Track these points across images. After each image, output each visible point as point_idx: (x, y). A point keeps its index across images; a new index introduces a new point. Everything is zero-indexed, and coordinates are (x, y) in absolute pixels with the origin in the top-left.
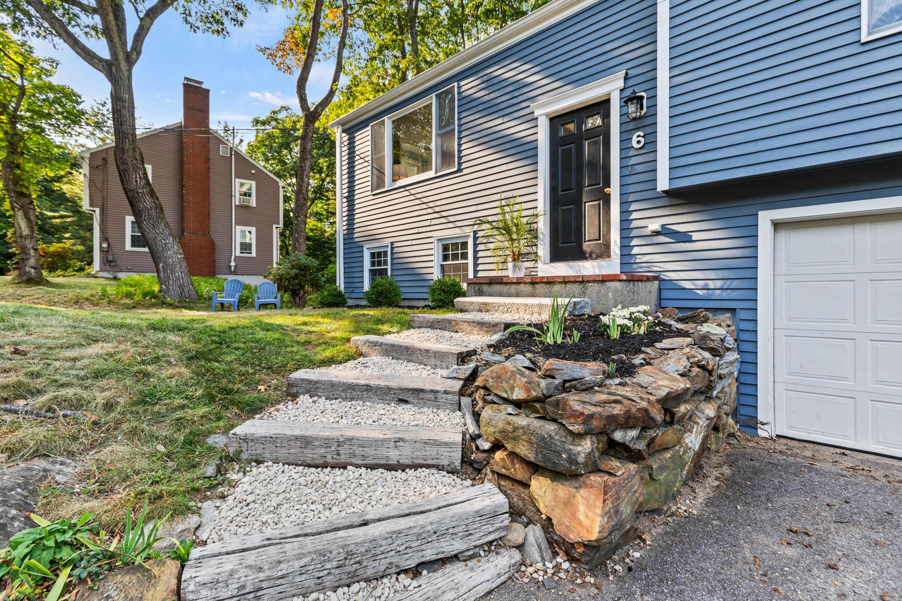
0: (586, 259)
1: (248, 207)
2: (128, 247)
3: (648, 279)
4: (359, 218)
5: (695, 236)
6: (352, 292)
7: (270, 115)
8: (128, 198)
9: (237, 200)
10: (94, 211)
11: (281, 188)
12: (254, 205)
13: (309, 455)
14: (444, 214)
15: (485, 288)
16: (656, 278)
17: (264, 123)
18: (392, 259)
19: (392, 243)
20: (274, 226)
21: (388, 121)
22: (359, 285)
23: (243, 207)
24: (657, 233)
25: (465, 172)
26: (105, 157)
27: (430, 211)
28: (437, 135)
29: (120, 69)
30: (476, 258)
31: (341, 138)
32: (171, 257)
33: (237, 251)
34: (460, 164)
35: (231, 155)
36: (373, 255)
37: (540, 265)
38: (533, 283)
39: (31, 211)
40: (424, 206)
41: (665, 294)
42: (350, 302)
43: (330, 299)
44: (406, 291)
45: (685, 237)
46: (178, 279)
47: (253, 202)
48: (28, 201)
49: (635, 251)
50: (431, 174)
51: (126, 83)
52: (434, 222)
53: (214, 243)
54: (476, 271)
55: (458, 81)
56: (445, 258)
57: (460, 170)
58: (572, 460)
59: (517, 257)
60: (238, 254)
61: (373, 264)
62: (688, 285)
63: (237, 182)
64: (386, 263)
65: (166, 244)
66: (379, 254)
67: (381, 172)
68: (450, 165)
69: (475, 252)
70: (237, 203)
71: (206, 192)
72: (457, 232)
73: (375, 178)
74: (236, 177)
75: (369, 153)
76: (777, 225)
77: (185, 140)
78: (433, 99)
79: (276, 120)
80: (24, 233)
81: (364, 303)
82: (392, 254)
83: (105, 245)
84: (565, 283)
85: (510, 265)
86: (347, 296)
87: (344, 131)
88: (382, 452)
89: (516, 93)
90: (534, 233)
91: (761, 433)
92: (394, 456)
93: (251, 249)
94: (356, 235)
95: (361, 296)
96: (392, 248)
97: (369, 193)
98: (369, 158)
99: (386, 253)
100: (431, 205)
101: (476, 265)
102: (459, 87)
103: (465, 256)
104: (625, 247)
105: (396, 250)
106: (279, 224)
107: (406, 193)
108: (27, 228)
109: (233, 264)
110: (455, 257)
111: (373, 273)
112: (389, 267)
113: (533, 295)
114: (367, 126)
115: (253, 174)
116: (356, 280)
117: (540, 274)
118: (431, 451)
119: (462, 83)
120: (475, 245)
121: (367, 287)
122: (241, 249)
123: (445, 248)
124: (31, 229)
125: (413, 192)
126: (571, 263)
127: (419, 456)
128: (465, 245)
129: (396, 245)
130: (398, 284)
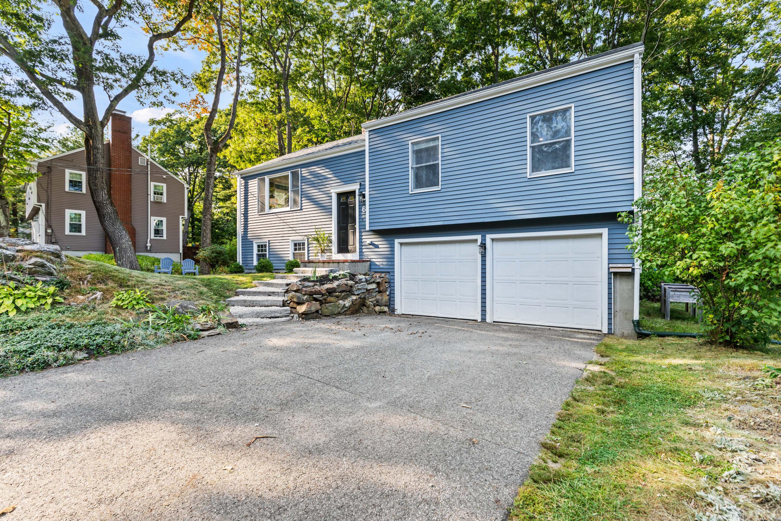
0: (349, 252)
1: (160, 203)
2: (67, 232)
3: (367, 261)
4: (250, 226)
5: (380, 246)
6: (247, 266)
7: (165, 116)
8: (96, 206)
9: (152, 198)
10: (41, 206)
11: (186, 189)
12: (165, 201)
13: (246, 304)
14: (294, 229)
15: (307, 264)
16: (369, 261)
17: (159, 123)
18: (269, 249)
19: (269, 241)
20: (181, 217)
21: (267, 179)
22: (251, 262)
23: (157, 203)
24: (370, 244)
25: (304, 210)
26: (49, 165)
27: (288, 226)
28: (291, 191)
29: (97, 130)
30: (308, 250)
31: (240, 181)
32: (124, 243)
33: (152, 235)
34: (301, 206)
35: (147, 164)
36: (259, 246)
37: (333, 254)
38: (323, 263)
39: (7, 209)
40: (285, 224)
41: (372, 267)
42: (246, 271)
43: (235, 269)
44: (276, 265)
45: (377, 246)
46: (129, 257)
47: (164, 199)
48: (5, 202)
49: (364, 250)
50: (288, 209)
51: (100, 138)
52: (290, 232)
53: (135, 230)
54: (308, 256)
55: (301, 168)
56: (295, 250)
57: (301, 209)
58: (303, 300)
59: (323, 251)
60: (153, 237)
61: (259, 251)
62: (378, 263)
63: (152, 185)
64: (266, 251)
65: (121, 235)
66: (262, 246)
67: (263, 204)
68: (297, 206)
69: (308, 248)
70: (152, 200)
71: (128, 192)
72: (300, 238)
73: (260, 206)
74: (151, 181)
75: (257, 193)
76: (401, 244)
77: (112, 154)
78: (289, 173)
79: (171, 121)
80: (2, 225)
81: (254, 271)
82: (269, 246)
83: (49, 231)
84: (333, 263)
85: (320, 254)
86: (244, 268)
87: (242, 178)
88: (264, 303)
89: (324, 181)
90: (331, 241)
91: (396, 313)
92: (266, 304)
93: (162, 234)
94: (249, 235)
95: (253, 268)
96: (269, 243)
97: (257, 214)
98: (257, 195)
99: (265, 246)
100: (288, 224)
101: (308, 253)
102: (301, 171)
103: (304, 249)
104: (361, 249)
105: (271, 244)
106: (184, 215)
107: (276, 216)
108: (4, 221)
109: (149, 245)
110: (300, 249)
111: (259, 256)
112: (267, 253)
113: (324, 267)
114: (256, 178)
115: (164, 178)
116: (249, 259)
117: (333, 259)
118: (275, 302)
119: (302, 170)
120: (308, 244)
121: (255, 263)
122: (155, 234)
123: (295, 245)
124: (7, 221)
125: (279, 216)
126: (344, 254)
127: (272, 304)
128: (304, 244)
129: (271, 242)
130: (272, 262)
